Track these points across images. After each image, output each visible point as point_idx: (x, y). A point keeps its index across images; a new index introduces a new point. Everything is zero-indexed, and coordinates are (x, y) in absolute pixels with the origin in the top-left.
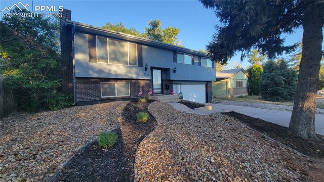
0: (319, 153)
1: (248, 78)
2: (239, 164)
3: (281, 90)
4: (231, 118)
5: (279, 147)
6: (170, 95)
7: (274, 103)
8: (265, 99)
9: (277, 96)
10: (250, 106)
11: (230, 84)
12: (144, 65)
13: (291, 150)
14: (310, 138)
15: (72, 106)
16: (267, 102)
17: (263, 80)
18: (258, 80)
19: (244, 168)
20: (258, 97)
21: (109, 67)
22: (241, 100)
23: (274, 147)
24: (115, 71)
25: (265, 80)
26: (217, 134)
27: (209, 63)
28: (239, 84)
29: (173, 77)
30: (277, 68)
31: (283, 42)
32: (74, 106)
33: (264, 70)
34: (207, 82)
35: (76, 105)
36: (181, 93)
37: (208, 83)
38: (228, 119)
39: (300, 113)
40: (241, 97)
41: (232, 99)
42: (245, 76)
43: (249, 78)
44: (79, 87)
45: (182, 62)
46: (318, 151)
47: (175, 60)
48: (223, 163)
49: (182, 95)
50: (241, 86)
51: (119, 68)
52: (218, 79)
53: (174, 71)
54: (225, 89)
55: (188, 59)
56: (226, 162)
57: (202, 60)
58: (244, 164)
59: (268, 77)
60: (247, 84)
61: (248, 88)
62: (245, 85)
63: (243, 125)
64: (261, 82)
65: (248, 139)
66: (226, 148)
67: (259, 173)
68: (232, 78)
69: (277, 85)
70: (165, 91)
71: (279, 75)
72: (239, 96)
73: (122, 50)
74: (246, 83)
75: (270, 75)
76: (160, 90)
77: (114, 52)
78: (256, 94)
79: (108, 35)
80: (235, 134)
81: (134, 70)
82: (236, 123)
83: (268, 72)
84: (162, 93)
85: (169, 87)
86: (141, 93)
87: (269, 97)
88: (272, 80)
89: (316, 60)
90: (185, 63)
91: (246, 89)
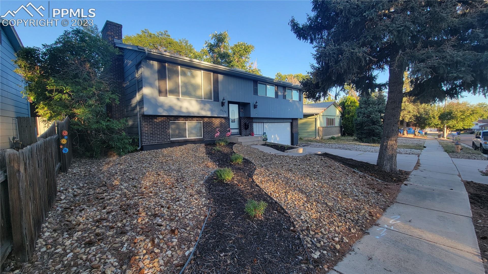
0: (395, 180)
1: (341, 113)
2: (335, 186)
3: (378, 129)
4: (325, 158)
5: (366, 177)
6: (250, 137)
7: (369, 144)
8: (361, 140)
9: (374, 136)
10: (344, 149)
11: (320, 123)
12: (221, 99)
13: (374, 179)
14: (392, 171)
15: (137, 151)
16: (362, 144)
17: (359, 117)
18: (353, 116)
19: (338, 188)
20: (352, 138)
21: (179, 104)
22: (333, 142)
23: (362, 178)
24: (187, 108)
25: (361, 118)
26: (315, 170)
27: (295, 95)
28: (330, 122)
29: (254, 113)
30: (374, 103)
31: (376, 79)
32: (139, 151)
33: (360, 105)
34: (293, 119)
35: (142, 149)
36: (264, 133)
37: (293, 121)
38: (323, 159)
39: (385, 150)
40: (333, 138)
41: (322, 141)
42: (337, 112)
43: (343, 115)
44: (146, 128)
45: (263, 95)
46: (395, 179)
47: (256, 92)
48: (324, 186)
49: (266, 136)
50: (333, 125)
51: (191, 104)
52: (306, 116)
53: (255, 107)
54: (314, 128)
55: (271, 91)
56: (325, 185)
57: (288, 92)
58: (339, 186)
59: (364, 114)
60: (340, 122)
61: (341, 127)
62: (337, 123)
63: (337, 164)
64: (356, 120)
65: (341, 173)
66: (325, 178)
67: (349, 190)
68: (321, 114)
69: (374, 123)
70: (244, 132)
71: (376, 111)
72: (330, 136)
73: (193, 81)
74: (338, 120)
75: (366, 111)
76: (237, 131)
77: (185, 85)
78: (351, 134)
79: (179, 62)
80: (330, 169)
81: (208, 106)
82: (330, 162)
83: (364, 107)
84: (240, 134)
85: (248, 126)
86: (218, 134)
87: (365, 138)
88: (369, 117)
89: (398, 103)
90: (268, 96)
91: (339, 129)
